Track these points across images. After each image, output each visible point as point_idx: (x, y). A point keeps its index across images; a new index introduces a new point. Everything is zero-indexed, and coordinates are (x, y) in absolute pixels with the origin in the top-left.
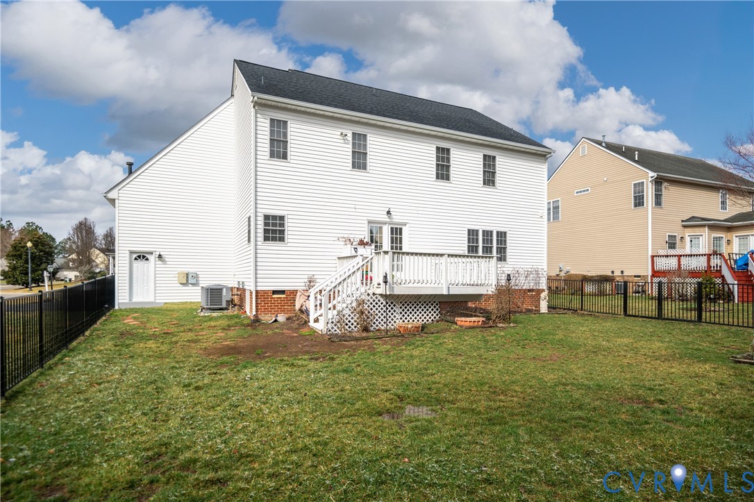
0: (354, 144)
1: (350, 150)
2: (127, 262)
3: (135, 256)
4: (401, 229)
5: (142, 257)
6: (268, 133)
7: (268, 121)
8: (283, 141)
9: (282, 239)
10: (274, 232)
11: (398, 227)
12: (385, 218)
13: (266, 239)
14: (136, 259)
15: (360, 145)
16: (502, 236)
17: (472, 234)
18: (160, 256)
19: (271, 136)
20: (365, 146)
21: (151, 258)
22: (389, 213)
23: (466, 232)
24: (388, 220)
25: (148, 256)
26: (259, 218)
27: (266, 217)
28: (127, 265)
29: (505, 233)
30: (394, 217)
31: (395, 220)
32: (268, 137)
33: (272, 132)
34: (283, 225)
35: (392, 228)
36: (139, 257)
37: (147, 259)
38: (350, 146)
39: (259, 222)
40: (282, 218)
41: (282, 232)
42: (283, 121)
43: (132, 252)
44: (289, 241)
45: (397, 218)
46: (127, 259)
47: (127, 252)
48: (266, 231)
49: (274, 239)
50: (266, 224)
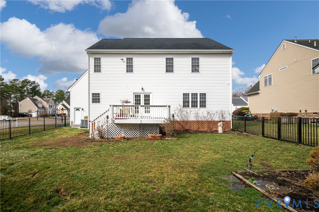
0: (127, 63)
1: (126, 65)
2: (73, 111)
3: (76, 109)
4: (149, 95)
5: (78, 109)
6: (93, 63)
7: (94, 59)
8: (99, 65)
9: (99, 102)
10: (96, 99)
11: (148, 94)
12: (141, 91)
13: (93, 102)
14: (76, 110)
15: (130, 62)
16: (203, 96)
17: (186, 95)
18: (83, 109)
19: (95, 64)
20: (132, 63)
21: (80, 110)
22: (142, 89)
23: (182, 95)
24: (143, 92)
25: (79, 109)
26: (90, 95)
27: (93, 94)
28: (73, 112)
29: (205, 94)
30: (145, 90)
31: (146, 92)
32: (93, 65)
33: (95, 63)
34: (99, 97)
35: (145, 95)
36: (77, 109)
37: (79, 110)
38: (126, 63)
39: (90, 96)
40: (99, 94)
41: (99, 99)
42: (99, 58)
43: (75, 108)
44: (101, 102)
45: (147, 91)
46: (73, 110)
47: (74, 108)
48: (93, 99)
49: (96, 102)
50: (93, 97)
